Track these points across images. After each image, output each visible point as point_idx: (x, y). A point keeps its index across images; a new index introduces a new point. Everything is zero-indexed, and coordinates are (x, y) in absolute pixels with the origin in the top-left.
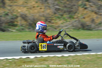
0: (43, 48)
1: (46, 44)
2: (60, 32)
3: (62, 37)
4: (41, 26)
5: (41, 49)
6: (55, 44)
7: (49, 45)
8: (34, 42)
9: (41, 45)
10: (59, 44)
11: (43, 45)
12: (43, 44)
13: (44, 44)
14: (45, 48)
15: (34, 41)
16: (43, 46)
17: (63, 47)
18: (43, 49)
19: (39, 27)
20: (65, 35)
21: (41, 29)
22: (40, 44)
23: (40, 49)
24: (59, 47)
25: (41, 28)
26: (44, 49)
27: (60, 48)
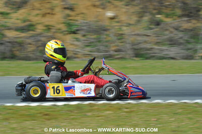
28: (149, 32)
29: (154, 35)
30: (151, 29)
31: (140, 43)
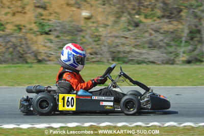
0: (68, 106)
1: (74, 96)
2: (110, 70)
3: (112, 80)
4: (73, 55)
5: (64, 106)
6: (94, 98)
7: (82, 98)
8: (49, 91)
9: (63, 99)
10: (103, 98)
11: (68, 98)
12: (67, 96)
13: (71, 96)
14: (72, 106)
15: (49, 89)
16: (68, 101)
17: (112, 104)
18: (66, 108)
19: (68, 57)
20: (120, 76)
21: (72, 62)
22: (61, 96)
23: (61, 108)
24: (105, 103)
25: (72, 58)
26: (70, 108)
27: (107, 106)
28: (127, 34)
29: (133, 38)
30: (129, 30)
31: (118, 46)
